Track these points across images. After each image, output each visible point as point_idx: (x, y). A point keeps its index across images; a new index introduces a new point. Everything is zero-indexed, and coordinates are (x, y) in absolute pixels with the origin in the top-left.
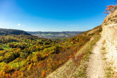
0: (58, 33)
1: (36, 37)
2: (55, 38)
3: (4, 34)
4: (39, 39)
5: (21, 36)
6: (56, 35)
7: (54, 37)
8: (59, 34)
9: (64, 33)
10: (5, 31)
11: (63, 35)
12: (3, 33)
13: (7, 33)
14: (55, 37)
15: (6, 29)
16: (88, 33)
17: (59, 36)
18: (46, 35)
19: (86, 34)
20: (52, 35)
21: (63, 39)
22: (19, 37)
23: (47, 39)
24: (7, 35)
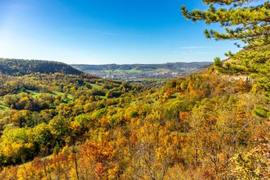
0: (154, 67)
1: (94, 77)
2: (144, 79)
3: (18, 71)
4: (100, 82)
5: (57, 76)
6: (149, 73)
7: (143, 76)
8: (157, 70)
9: (169, 66)
10: (21, 66)
11: (167, 71)
12: (16, 70)
13: (26, 70)
14: (147, 77)
15: (25, 61)
17: (157, 74)
19: (213, 70)
20: (139, 72)
21: (162, 82)
22: (51, 80)
23: (121, 83)
24: (23, 74)
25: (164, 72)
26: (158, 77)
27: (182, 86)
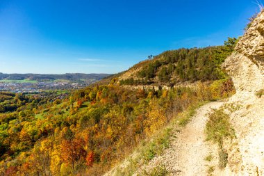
0: (52, 77)
2: (41, 90)
6: (48, 83)
7: (40, 86)
8: (56, 81)
9: (68, 77)
11: (67, 82)
14: (45, 88)
16: (120, 79)
17: (56, 85)
18: (18, 81)
19: (115, 80)
20: (34, 82)
21: (63, 93)
23: (14, 95)
25: (64, 82)
26: (58, 88)
27: (90, 95)
